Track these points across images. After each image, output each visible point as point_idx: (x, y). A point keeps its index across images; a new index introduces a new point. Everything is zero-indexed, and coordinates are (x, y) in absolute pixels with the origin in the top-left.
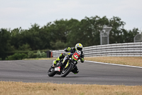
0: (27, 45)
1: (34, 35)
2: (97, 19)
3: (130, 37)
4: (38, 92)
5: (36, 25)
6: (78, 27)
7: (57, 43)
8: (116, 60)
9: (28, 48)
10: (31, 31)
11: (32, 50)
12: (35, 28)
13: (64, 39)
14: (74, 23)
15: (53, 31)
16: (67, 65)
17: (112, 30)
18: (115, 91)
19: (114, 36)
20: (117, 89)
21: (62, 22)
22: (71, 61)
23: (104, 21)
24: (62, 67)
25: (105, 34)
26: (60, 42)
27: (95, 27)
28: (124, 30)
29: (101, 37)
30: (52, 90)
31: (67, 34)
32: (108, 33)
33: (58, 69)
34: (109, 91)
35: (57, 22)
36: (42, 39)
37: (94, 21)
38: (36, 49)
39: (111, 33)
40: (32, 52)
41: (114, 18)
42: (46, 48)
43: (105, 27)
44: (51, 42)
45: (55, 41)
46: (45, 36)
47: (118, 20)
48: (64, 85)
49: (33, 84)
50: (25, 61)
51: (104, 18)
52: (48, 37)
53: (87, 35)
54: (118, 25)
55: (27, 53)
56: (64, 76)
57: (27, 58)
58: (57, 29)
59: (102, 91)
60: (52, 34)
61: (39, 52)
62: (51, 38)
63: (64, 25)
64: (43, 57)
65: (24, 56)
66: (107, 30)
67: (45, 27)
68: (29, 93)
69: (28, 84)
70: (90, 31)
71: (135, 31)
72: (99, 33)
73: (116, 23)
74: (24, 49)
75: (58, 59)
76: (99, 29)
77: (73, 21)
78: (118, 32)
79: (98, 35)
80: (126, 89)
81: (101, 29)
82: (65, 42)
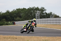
0: (4, 19)
1: (7, 15)
2: (34, 8)
3: (49, 16)
4: (9, 39)
5: (8, 11)
6: (26, 11)
7: (17, 19)
8: (43, 26)
9: (5, 20)
10: (6, 13)
11: (7, 21)
12: (8, 12)
13: (20, 17)
14: (25, 10)
15: (15, 13)
16: (29, 28)
17: (41, 13)
18: (42, 39)
19: (42, 15)
20: (43, 38)
21: (19, 9)
22: (31, 26)
23: (37, 9)
24: (27, 29)
25: (38, 14)
26: (19, 18)
27: (34, 12)
28: (46, 13)
29: (36, 16)
30: (15, 39)
31: (22, 15)
32: (39, 14)
33: (25, 30)
34: (39, 39)
35: (17, 9)
36: (11, 16)
37: (33, 9)
38: (8, 21)
39: (40, 14)
40: (6, 22)
41: (42, 8)
42: (12, 20)
43: (38, 11)
44: (15, 18)
45: (16, 18)
46: (12, 15)
47: (43, 8)
48: (20, 37)
49: (7, 36)
50: (4, 26)
51: (37, 8)
52: (13, 16)
53: (30, 15)
54: (44, 11)
55: (4, 23)
56: (28, 33)
57: (4, 25)
58: (17, 12)
59: (37, 39)
60: (15, 15)
61: (9, 22)
62: (15, 16)
63: (20, 10)
64: (11, 24)
65: (3, 24)
66: (39, 13)
67: (12, 11)
68: (5, 40)
69: (5, 36)
70: (31, 13)
71: (51, 13)
72: (35, 14)
73: (42, 10)
74: (3, 21)
75: (25, 25)
76: (35, 12)
77: (24, 9)
78: (43, 14)
79: (35, 15)
80: (47, 38)
81: (36, 12)
82: (21, 18)
